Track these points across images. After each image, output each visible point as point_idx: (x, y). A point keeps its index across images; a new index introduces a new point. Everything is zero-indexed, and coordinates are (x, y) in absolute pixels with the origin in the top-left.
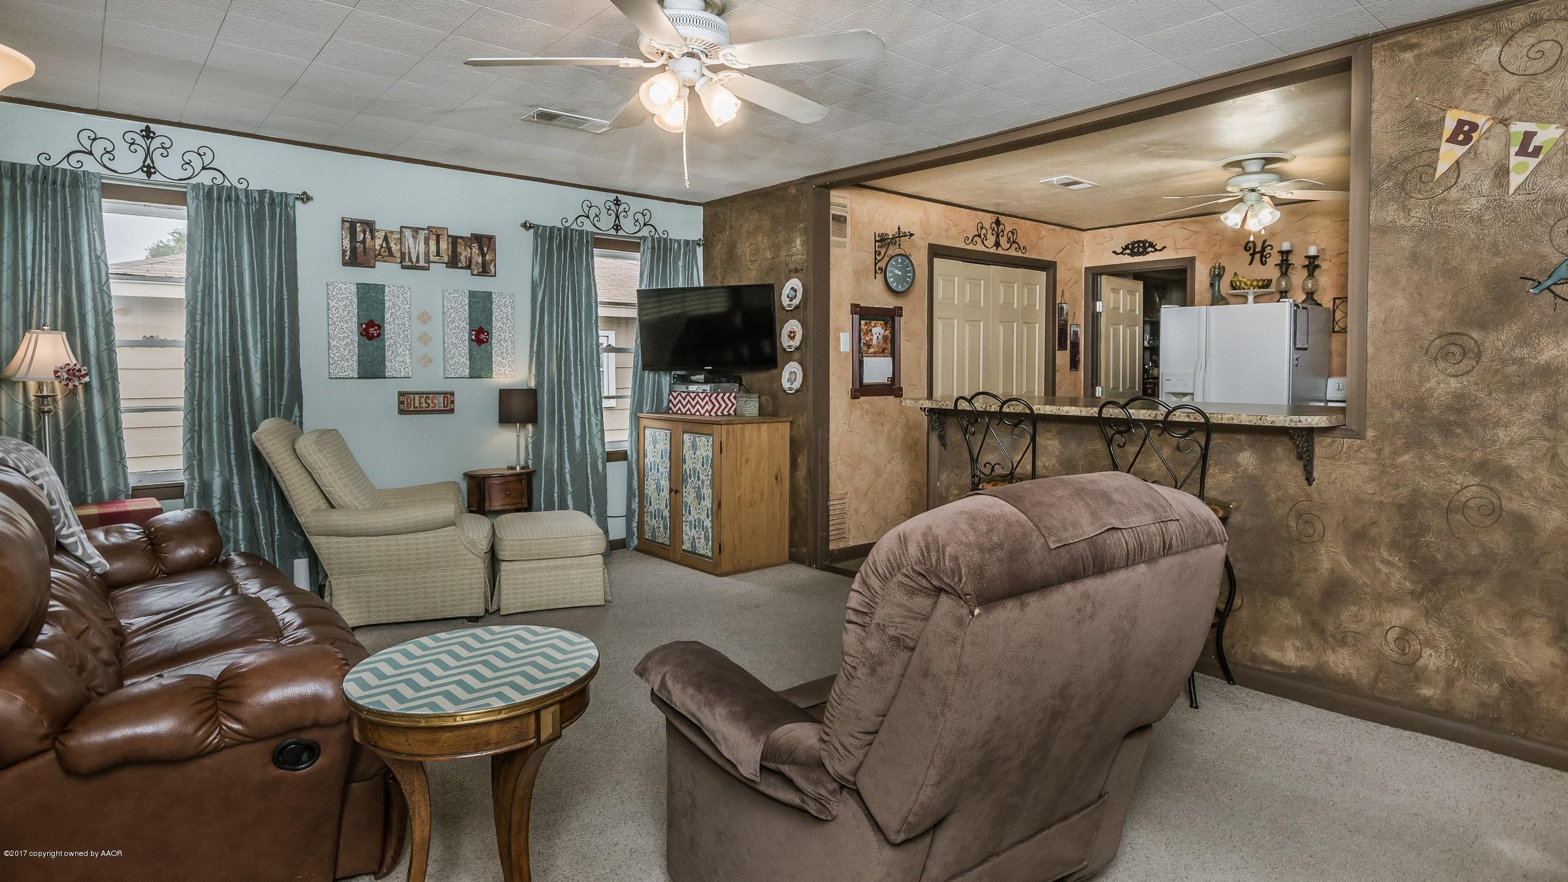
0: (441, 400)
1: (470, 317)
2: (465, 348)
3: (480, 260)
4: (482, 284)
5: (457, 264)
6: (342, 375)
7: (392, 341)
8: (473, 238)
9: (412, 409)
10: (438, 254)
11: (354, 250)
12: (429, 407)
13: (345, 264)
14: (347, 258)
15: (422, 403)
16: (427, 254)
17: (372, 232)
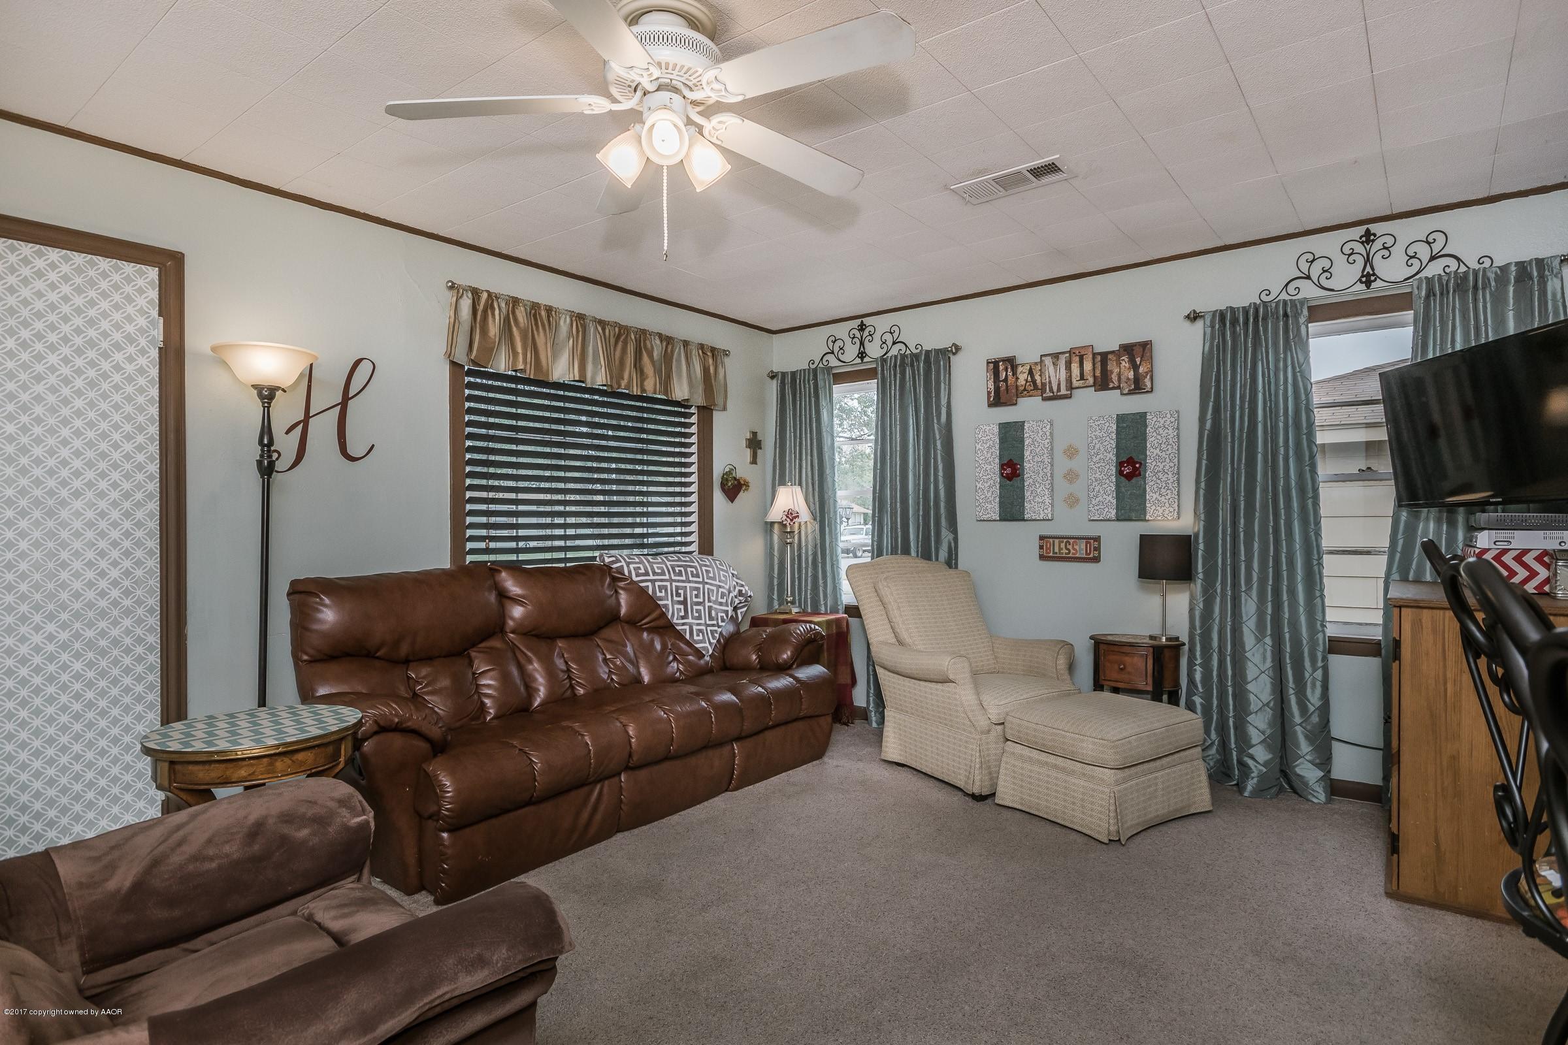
0: (1083, 546)
1: (1117, 446)
2: (1112, 485)
3: (1131, 375)
4: (1133, 404)
5: (1109, 385)
6: (985, 517)
7: (1031, 480)
8: (1122, 350)
9: (1051, 554)
10: (1082, 377)
11: (997, 389)
12: (1069, 553)
13: (990, 405)
14: (992, 399)
15: (1062, 549)
16: (1069, 380)
17: (1014, 368)
